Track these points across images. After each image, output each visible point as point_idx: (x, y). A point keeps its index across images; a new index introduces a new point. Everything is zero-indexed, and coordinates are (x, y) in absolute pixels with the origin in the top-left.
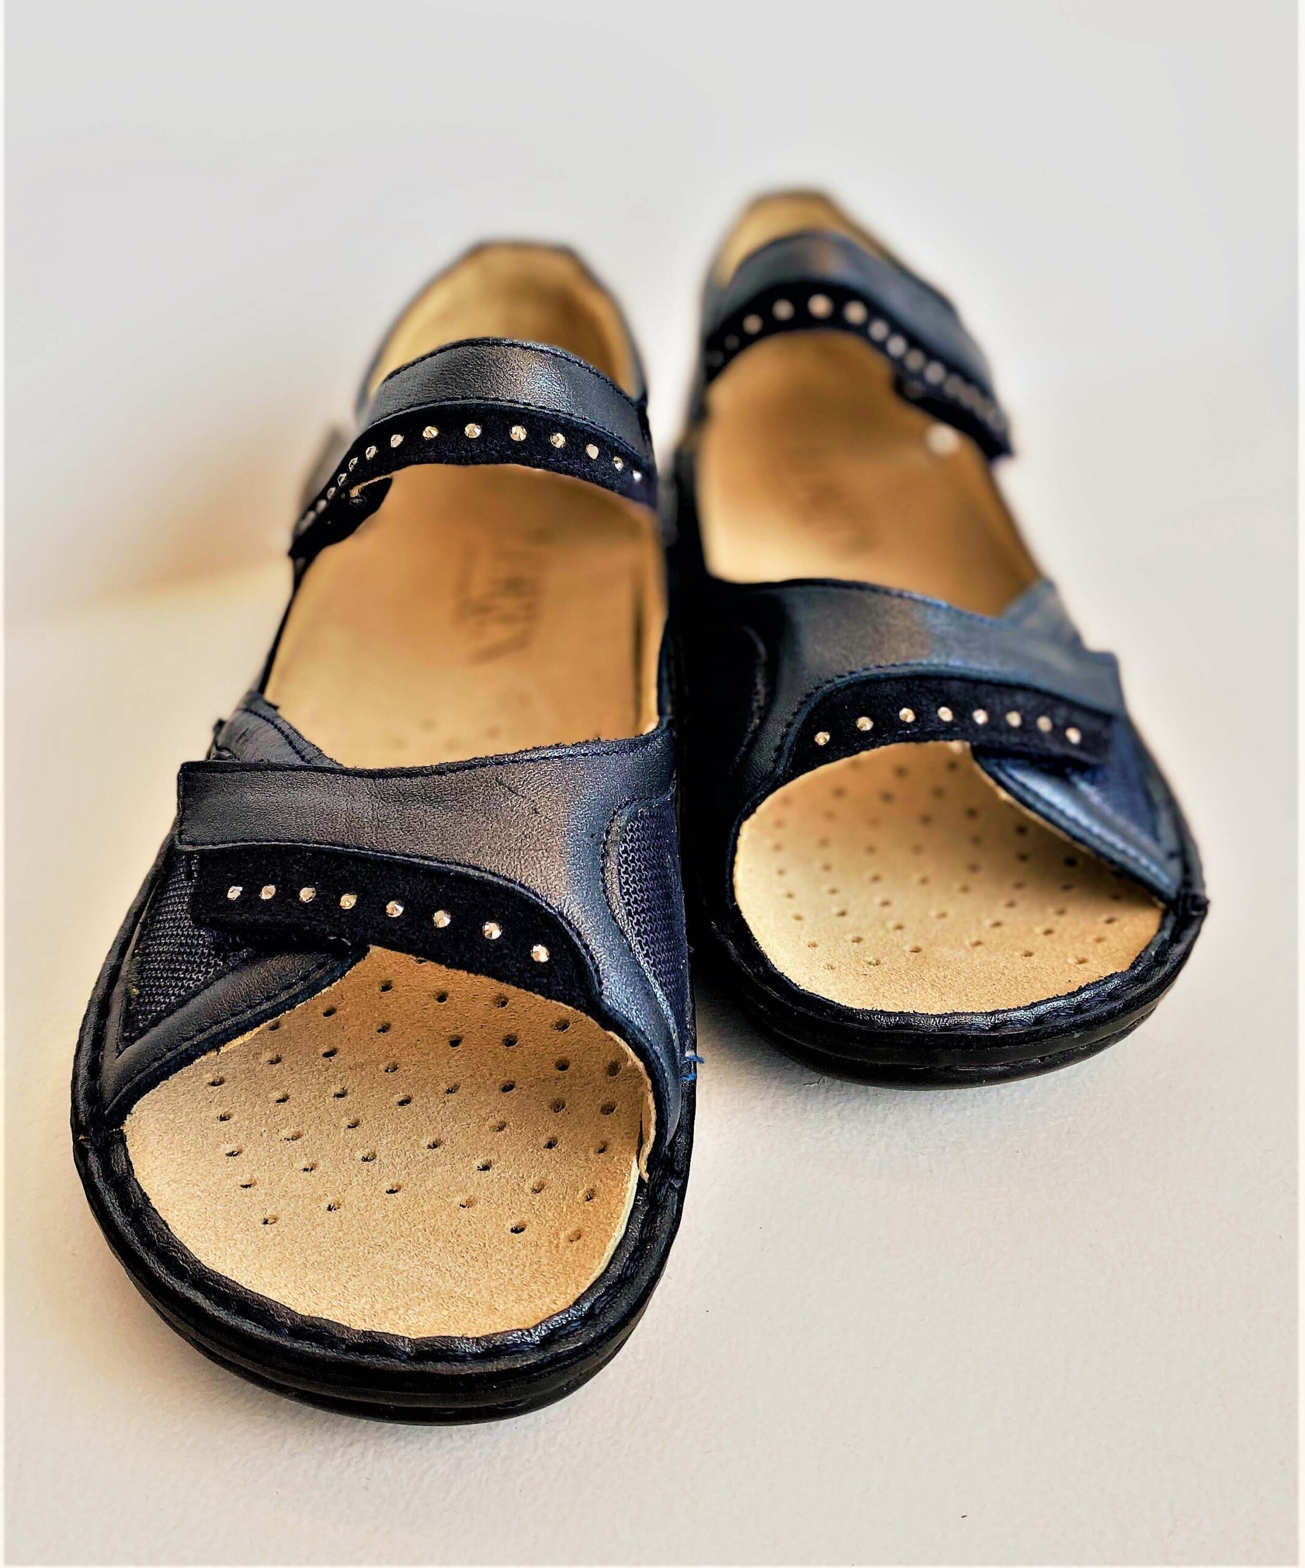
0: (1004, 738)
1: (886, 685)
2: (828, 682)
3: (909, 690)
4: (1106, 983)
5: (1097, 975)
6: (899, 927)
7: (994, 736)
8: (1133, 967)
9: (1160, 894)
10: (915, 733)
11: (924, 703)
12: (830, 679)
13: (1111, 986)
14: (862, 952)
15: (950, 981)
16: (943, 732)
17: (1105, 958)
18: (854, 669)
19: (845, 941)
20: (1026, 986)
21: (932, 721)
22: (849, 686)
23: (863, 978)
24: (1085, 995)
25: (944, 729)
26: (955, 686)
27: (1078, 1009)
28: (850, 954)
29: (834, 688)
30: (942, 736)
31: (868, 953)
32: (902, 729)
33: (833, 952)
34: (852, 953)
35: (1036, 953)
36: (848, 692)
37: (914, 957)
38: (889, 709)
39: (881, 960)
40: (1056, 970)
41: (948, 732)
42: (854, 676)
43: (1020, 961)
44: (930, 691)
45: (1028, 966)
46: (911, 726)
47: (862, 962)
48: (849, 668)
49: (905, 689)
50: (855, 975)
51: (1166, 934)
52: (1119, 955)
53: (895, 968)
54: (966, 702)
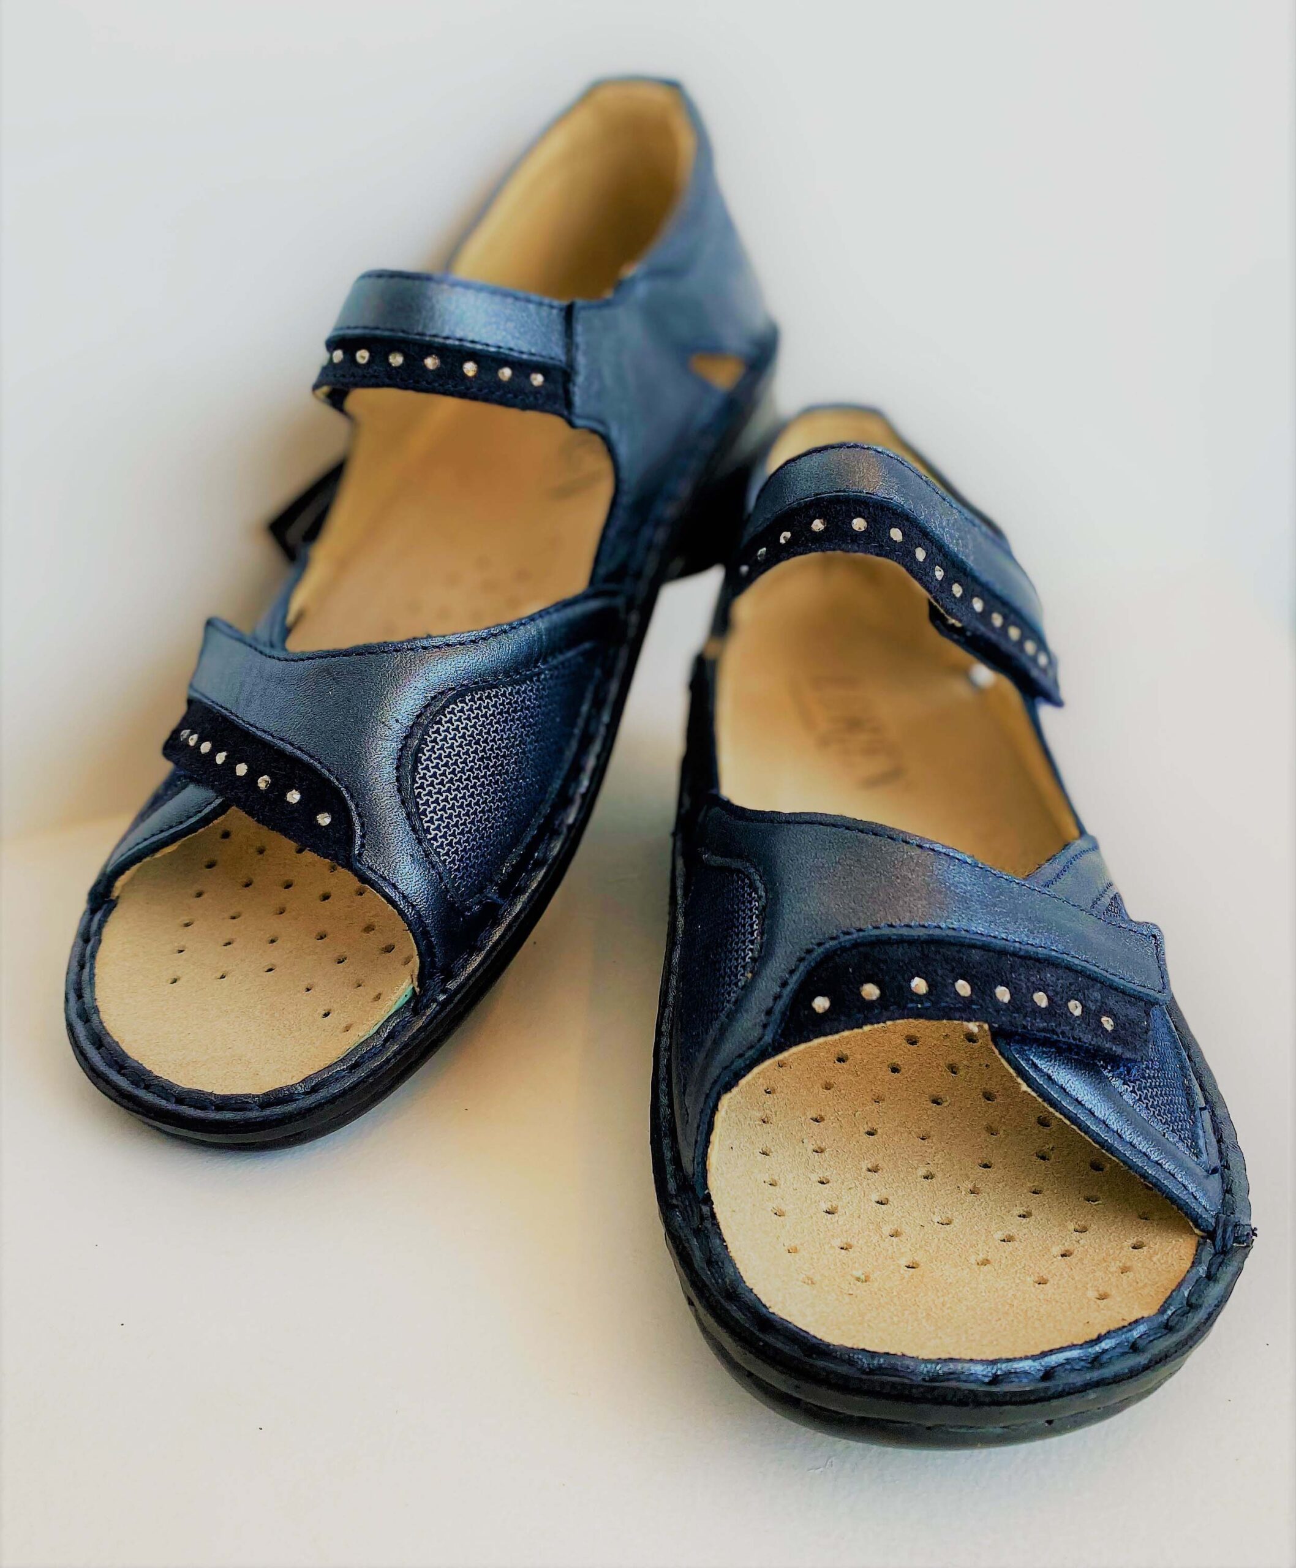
0: (1028, 1022)
1: (898, 948)
2: (832, 939)
3: (924, 956)
4: (1130, 1331)
5: (1120, 1317)
6: (895, 1234)
7: (1018, 1017)
8: (1162, 1310)
9: (1196, 1220)
10: (927, 1008)
11: (940, 972)
12: (835, 935)
13: (1136, 1334)
14: (851, 1263)
15: (949, 1311)
16: (958, 1009)
17: (1130, 1295)
18: (863, 927)
19: (832, 1247)
20: (1037, 1324)
21: (947, 995)
22: (856, 945)
23: (847, 1299)
24: (1105, 1345)
25: (960, 1005)
26: (976, 955)
27: (1096, 1362)
28: (835, 1264)
29: (839, 946)
30: (957, 1015)
31: (857, 1265)
32: (912, 1001)
33: (816, 1260)
34: (839, 1264)
35: (1051, 1281)
36: (854, 952)
37: (910, 1274)
38: (900, 977)
39: (871, 1276)
40: (1072, 1304)
41: (964, 1010)
42: (861, 934)
43: (1033, 1289)
44: (946, 960)
45: (1041, 1297)
46: (923, 999)
47: (849, 1277)
48: (858, 925)
49: (918, 955)
50: (839, 1293)
51: (1202, 1270)
52: (1146, 1291)
53: (886, 1287)
54: (987, 976)
